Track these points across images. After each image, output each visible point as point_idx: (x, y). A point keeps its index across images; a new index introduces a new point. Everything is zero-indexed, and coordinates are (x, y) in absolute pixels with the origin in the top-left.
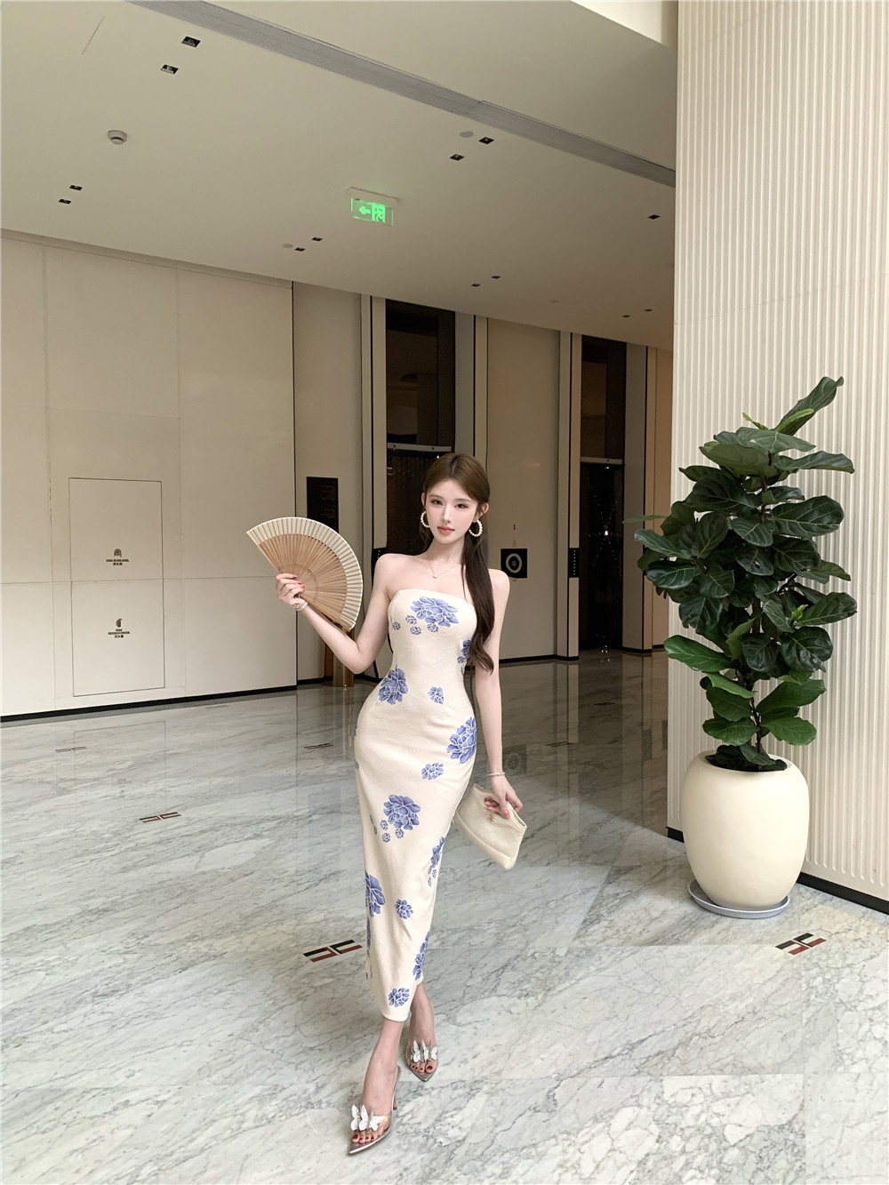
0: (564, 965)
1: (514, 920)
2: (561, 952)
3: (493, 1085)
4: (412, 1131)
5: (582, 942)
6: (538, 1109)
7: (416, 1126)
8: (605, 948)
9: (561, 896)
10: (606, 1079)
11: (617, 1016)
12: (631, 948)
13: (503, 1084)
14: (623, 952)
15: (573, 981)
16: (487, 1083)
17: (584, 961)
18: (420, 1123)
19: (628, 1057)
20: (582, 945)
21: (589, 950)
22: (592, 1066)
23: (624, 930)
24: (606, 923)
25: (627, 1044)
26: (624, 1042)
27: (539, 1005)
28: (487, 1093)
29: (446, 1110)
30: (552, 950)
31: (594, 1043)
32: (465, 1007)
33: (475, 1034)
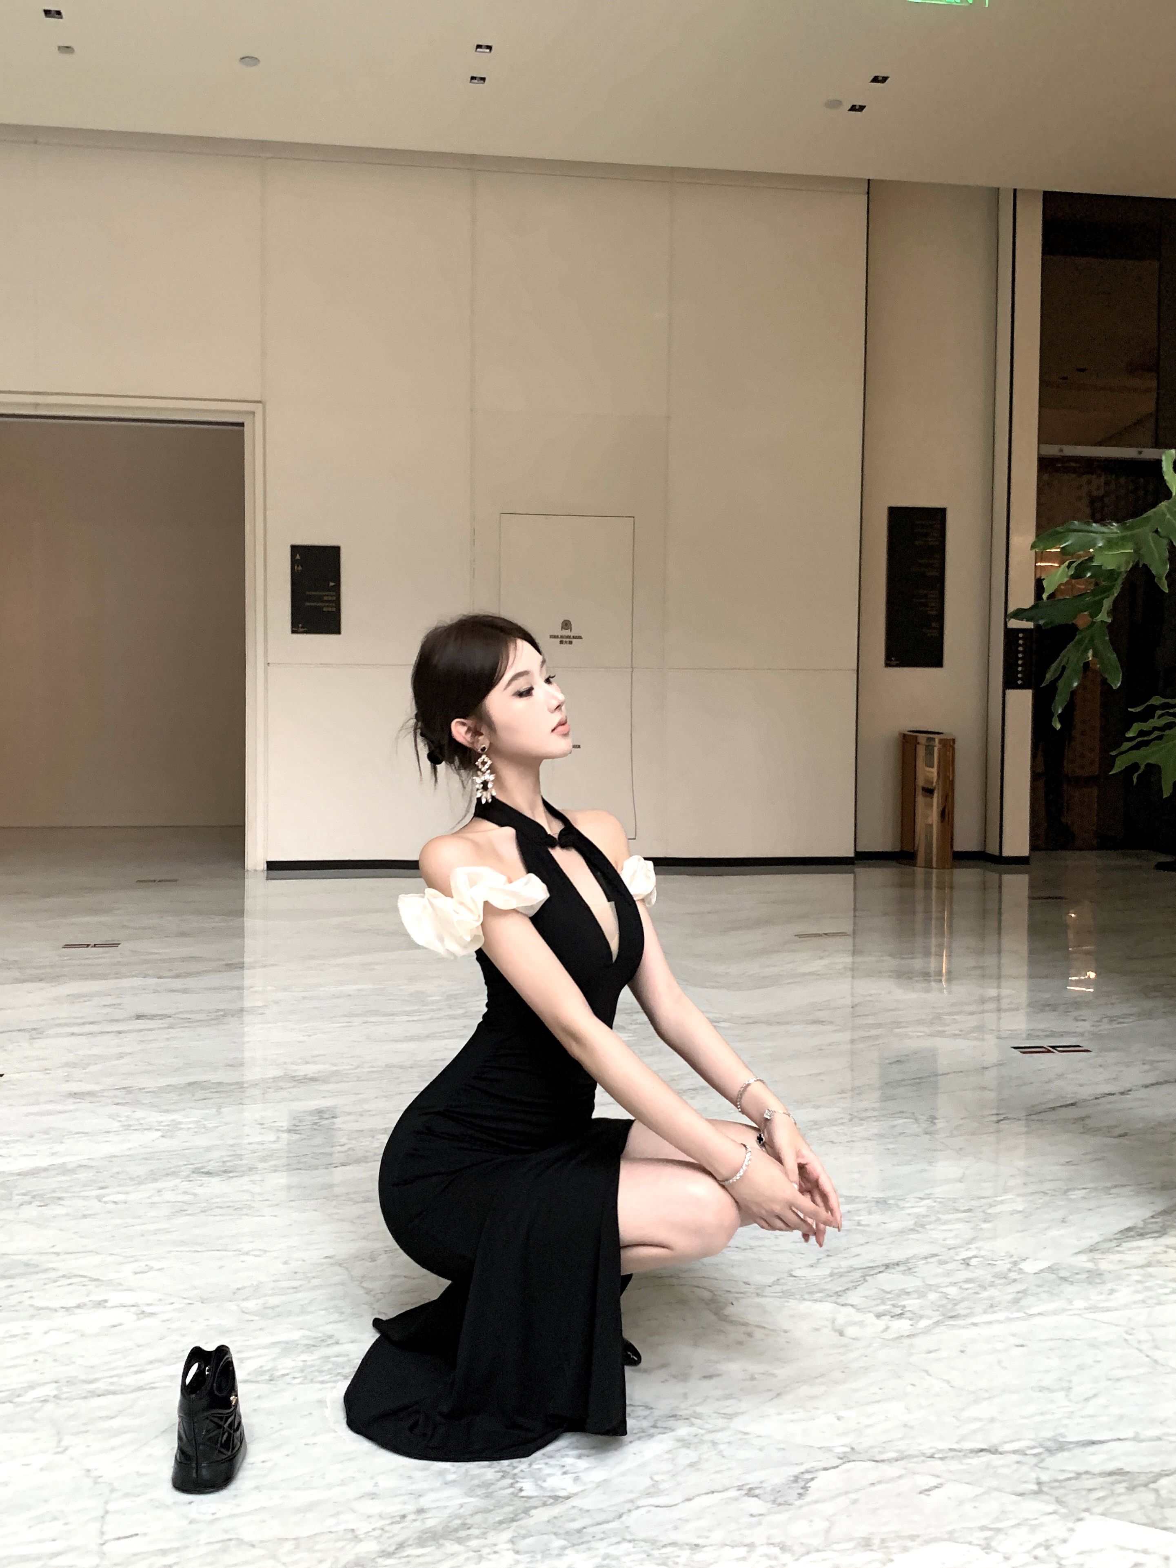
1: (975, 1203)
3: (701, 1431)
6: (757, 1492)
10: (950, 1485)
11: (1069, 1388)
13: (720, 1436)
15: (1019, 1315)
16: (692, 1424)
17: (1071, 1289)
19: (1034, 1460)
21: (1097, 1275)
22: (938, 1455)
25: (1053, 1439)
26: (1049, 1434)
27: (910, 1336)
30: (1014, 1259)
31: (980, 1420)
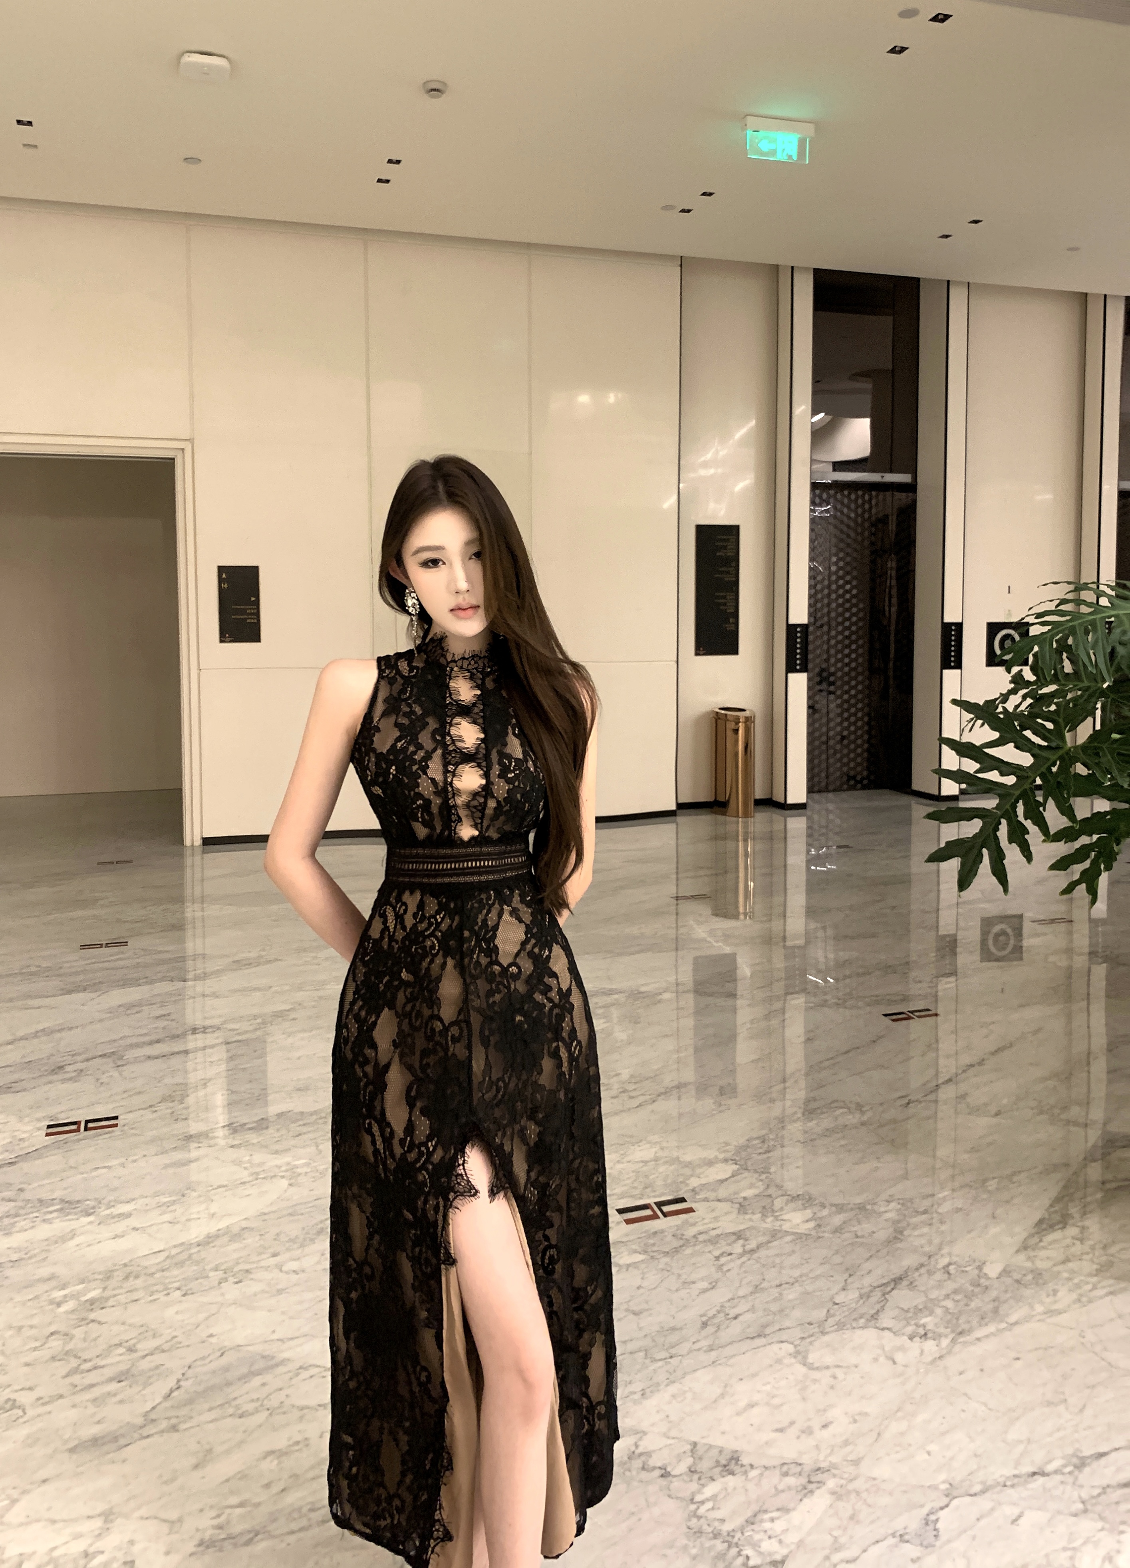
0: (994, 1294)
1: (927, 1203)
2: (993, 1270)
3: (843, 1482)
4: (710, 1530)
5: (1029, 1258)
6: (906, 1537)
7: (716, 1524)
8: (1066, 1275)
9: (1009, 1171)
10: (1027, 1513)
11: (1066, 1400)
12: (1111, 1281)
13: (858, 1484)
14: (1094, 1288)
15: (1003, 1325)
16: (834, 1476)
17: (1028, 1292)
18: (723, 1521)
19: (1070, 1479)
20: (1029, 1264)
21: (1038, 1275)
22: (1008, 1483)
24: (1075, 1231)
25: (1074, 1455)
27: (941, 1357)
28: (833, 1493)
29: (764, 1508)
30: (977, 1264)
31: (1021, 1442)
32: (826, 1338)
33: (832, 1387)
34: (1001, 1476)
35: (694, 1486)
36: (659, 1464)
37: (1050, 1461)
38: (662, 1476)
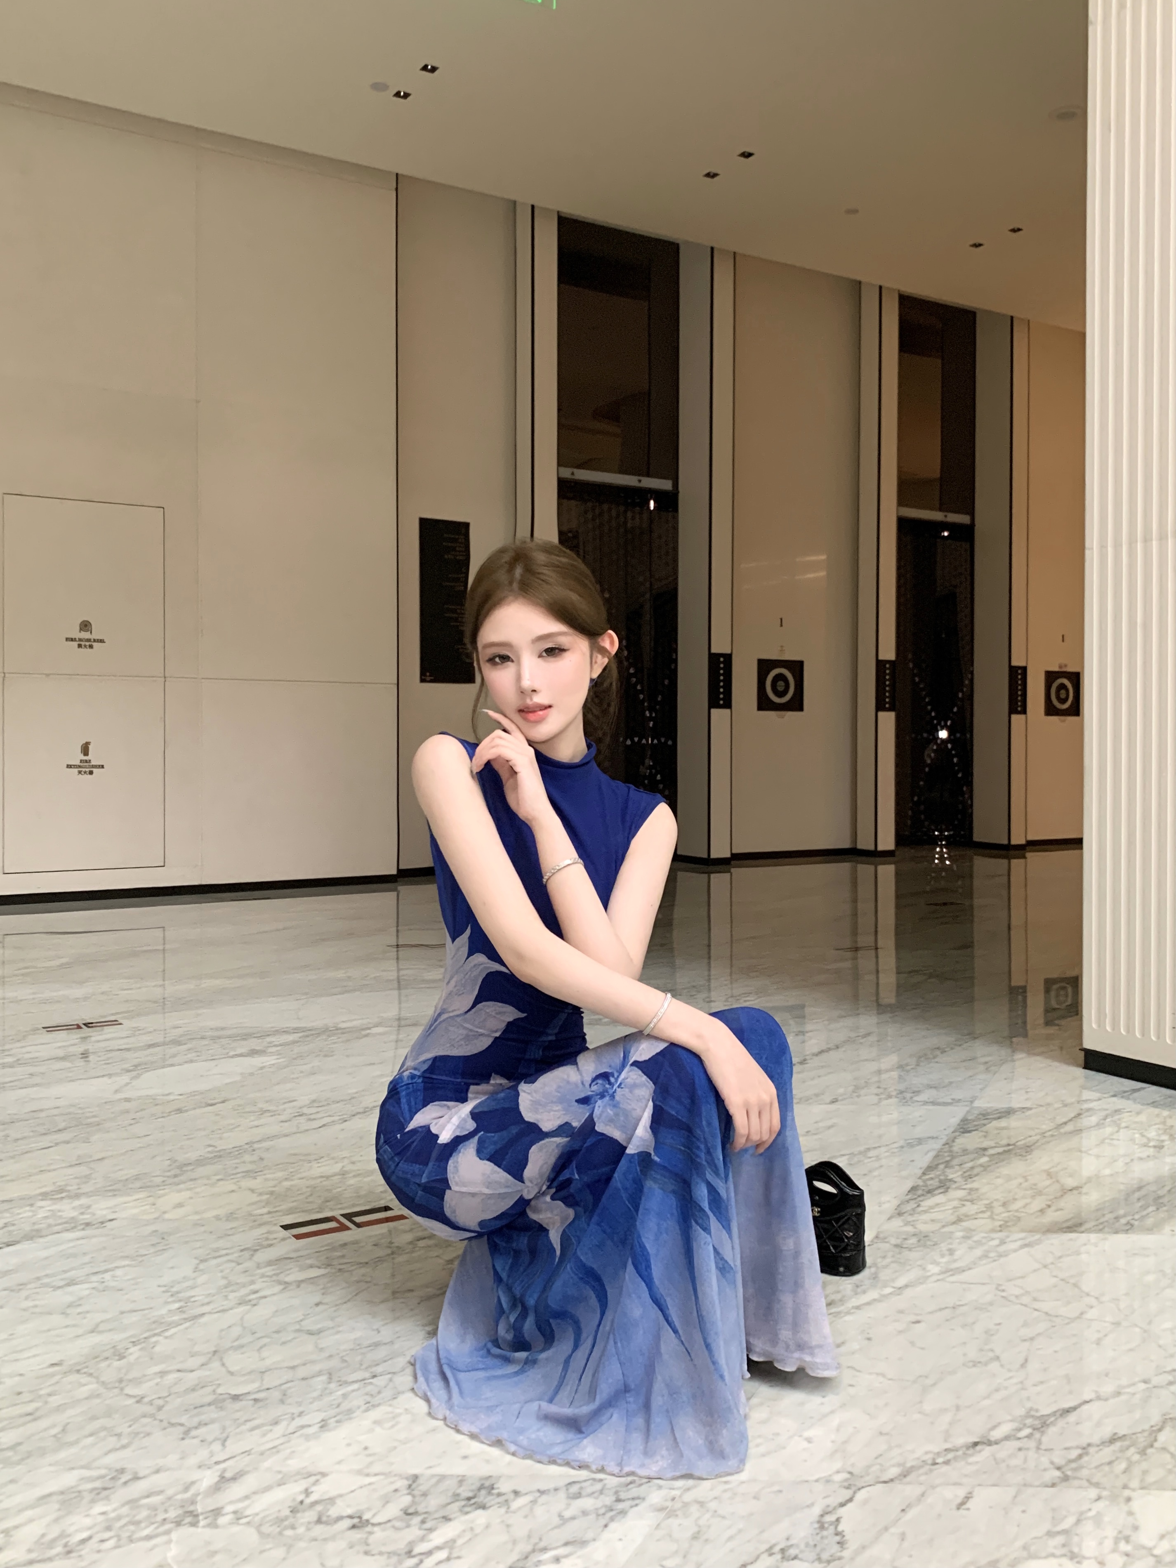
5: (907, 1223)
6: (792, 1552)
8: (960, 1234)
12: (1023, 1235)
14: (1003, 1242)
15: (888, 1290)
17: (913, 1255)
19: (1032, 1444)
20: (909, 1229)
21: (923, 1240)
22: (940, 1460)
23: (1004, 1204)
24: (961, 1194)
25: (1028, 1415)
26: (1021, 1412)
28: (661, 1509)
31: (944, 1411)
34: (926, 1453)
35: (414, 1532)
36: (349, 1511)
37: (994, 1428)
38: (354, 1527)
